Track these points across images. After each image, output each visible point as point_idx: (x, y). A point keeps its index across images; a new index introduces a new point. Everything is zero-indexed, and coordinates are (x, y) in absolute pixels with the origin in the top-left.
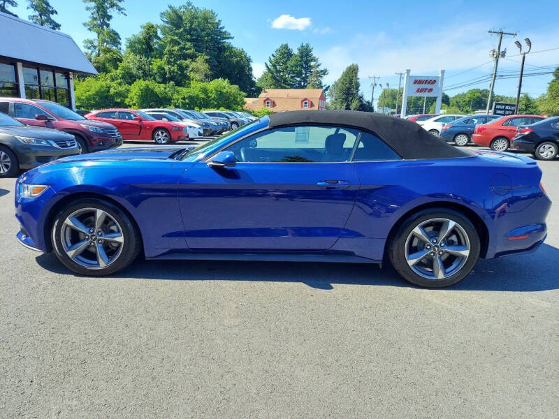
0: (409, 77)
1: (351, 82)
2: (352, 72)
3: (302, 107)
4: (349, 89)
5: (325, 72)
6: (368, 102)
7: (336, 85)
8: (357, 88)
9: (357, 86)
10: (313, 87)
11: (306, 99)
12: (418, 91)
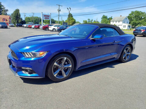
0: (43, 14)
1: (17, 14)
2: (17, 11)
3: (3, 21)
4: (17, 16)
5: (7, 10)
6: (24, 20)
7: (12, 14)
8: (20, 16)
9: (20, 15)
10: (4, 14)
11: (4, 18)
12: (46, 18)
